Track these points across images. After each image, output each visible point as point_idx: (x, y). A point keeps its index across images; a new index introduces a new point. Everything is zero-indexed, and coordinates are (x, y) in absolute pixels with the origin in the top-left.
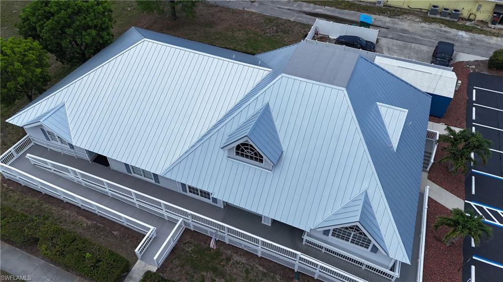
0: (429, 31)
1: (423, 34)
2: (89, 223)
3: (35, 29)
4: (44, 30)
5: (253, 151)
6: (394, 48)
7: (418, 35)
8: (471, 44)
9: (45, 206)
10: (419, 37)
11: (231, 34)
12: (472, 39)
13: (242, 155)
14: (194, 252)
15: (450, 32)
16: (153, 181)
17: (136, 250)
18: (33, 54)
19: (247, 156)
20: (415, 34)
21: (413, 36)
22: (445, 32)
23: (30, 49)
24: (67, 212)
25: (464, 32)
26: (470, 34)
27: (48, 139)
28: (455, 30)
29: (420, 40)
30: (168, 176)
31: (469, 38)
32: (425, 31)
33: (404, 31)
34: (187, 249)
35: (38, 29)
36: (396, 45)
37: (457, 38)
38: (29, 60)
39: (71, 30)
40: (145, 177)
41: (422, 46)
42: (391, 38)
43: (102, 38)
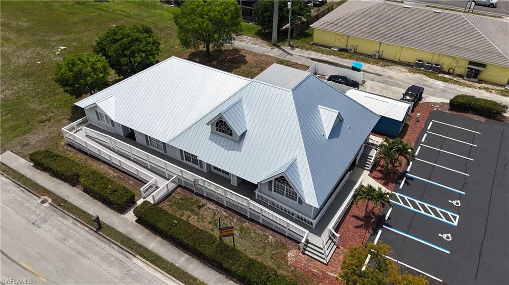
0: (411, 79)
1: (405, 81)
2: (115, 174)
3: (105, 49)
4: (110, 51)
5: (226, 127)
6: (376, 88)
7: (401, 81)
8: (443, 91)
9: (88, 162)
10: (401, 83)
11: (249, 69)
12: (446, 87)
13: (220, 131)
14: (181, 199)
15: (429, 81)
16: (163, 152)
17: (141, 189)
18: (100, 64)
19: (223, 131)
20: (398, 80)
21: (395, 81)
22: (425, 80)
23: (99, 60)
24: (102, 167)
25: (441, 82)
26: (447, 83)
27: (99, 119)
28: (434, 80)
29: (401, 85)
30: (171, 144)
31: (444, 87)
32: (407, 79)
33: (389, 77)
34: (177, 197)
35: (107, 49)
36: (379, 87)
37: (432, 86)
38: (97, 68)
39: (129, 52)
40: (158, 148)
41: (400, 89)
42: (377, 81)
43: (149, 59)
